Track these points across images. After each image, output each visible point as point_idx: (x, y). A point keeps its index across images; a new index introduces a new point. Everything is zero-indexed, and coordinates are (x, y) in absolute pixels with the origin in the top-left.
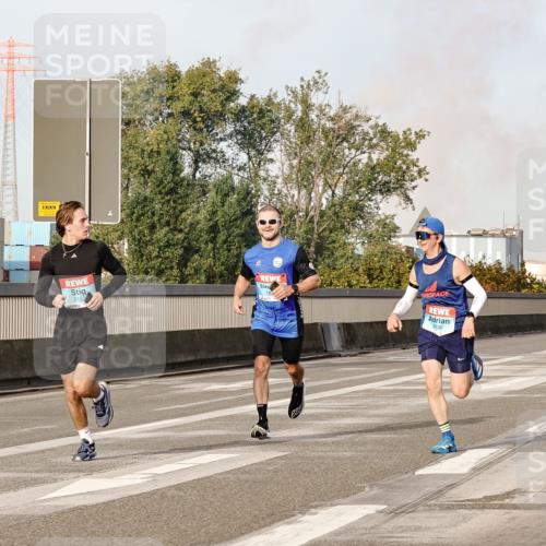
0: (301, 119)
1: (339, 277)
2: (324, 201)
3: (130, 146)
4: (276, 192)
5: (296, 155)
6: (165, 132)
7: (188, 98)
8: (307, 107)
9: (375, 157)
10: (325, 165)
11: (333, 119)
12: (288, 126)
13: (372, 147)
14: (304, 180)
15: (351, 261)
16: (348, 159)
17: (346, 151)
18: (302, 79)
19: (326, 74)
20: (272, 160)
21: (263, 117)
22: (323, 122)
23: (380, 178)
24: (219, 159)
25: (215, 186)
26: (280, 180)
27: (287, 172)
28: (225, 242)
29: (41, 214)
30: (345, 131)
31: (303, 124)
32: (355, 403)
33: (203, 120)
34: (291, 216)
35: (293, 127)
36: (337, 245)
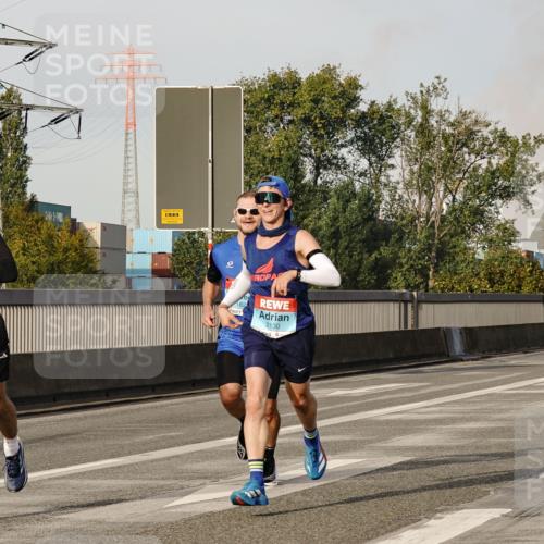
0: (421, 125)
1: (460, 282)
2: (445, 206)
3: (250, 153)
4: (397, 197)
5: (416, 159)
6: (286, 139)
7: (309, 105)
8: (427, 112)
9: (495, 162)
10: (445, 171)
11: (452, 125)
12: (408, 132)
13: (491, 152)
14: (425, 185)
15: (472, 265)
16: (468, 164)
17: (466, 157)
18: (422, 85)
19: (445, 80)
20: (392, 166)
21: (384, 123)
22: (443, 127)
23: (500, 182)
24: (340, 165)
25: (336, 192)
26: (401, 186)
27: (407, 177)
28: (347, 248)
29: (163, 222)
30: (465, 135)
31: (423, 130)
32: (478, 407)
33: (324, 127)
34: (412, 221)
35: (413, 133)
36: (457, 250)
